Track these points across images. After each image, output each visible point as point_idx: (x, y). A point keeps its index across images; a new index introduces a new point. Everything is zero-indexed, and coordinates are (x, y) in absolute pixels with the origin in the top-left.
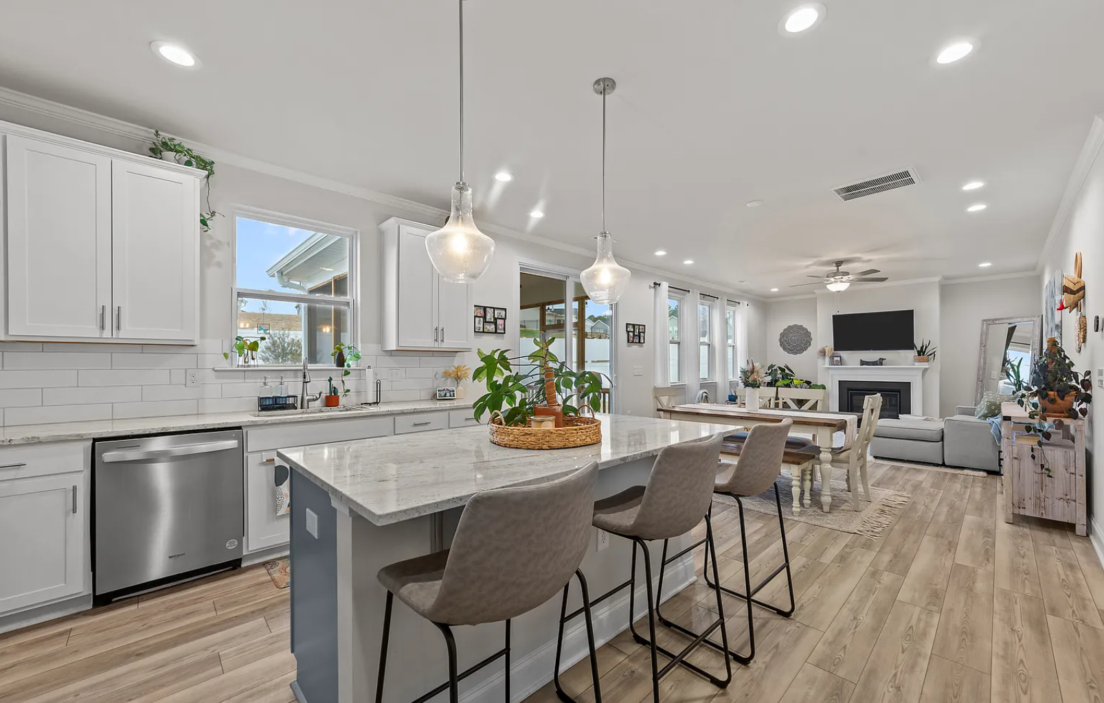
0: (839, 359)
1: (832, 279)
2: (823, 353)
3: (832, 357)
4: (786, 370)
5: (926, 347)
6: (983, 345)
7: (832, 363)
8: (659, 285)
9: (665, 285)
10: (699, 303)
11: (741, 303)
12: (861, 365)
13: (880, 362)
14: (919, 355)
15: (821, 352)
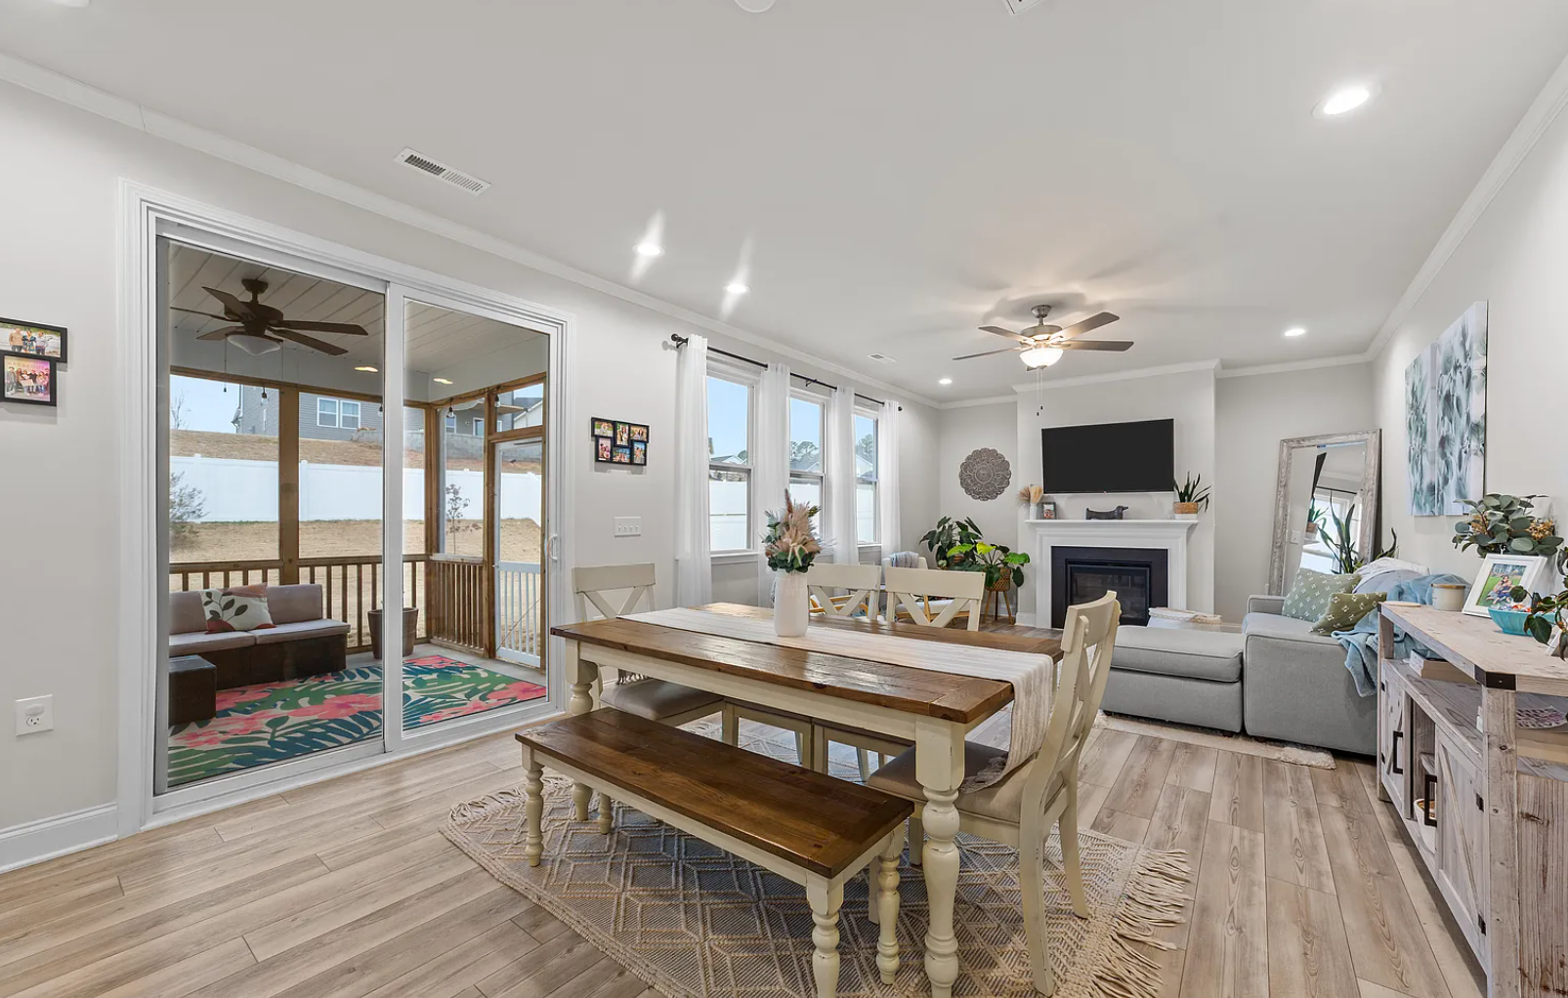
0: (1051, 507)
1: (1030, 341)
2: (1026, 497)
3: (1041, 504)
4: (969, 527)
5: (1194, 487)
6: (1283, 484)
7: (1041, 515)
8: (686, 341)
9: (698, 344)
10: (788, 393)
11: (887, 405)
12: (1088, 518)
13: (1118, 514)
14: (1182, 500)
15: (1023, 495)
